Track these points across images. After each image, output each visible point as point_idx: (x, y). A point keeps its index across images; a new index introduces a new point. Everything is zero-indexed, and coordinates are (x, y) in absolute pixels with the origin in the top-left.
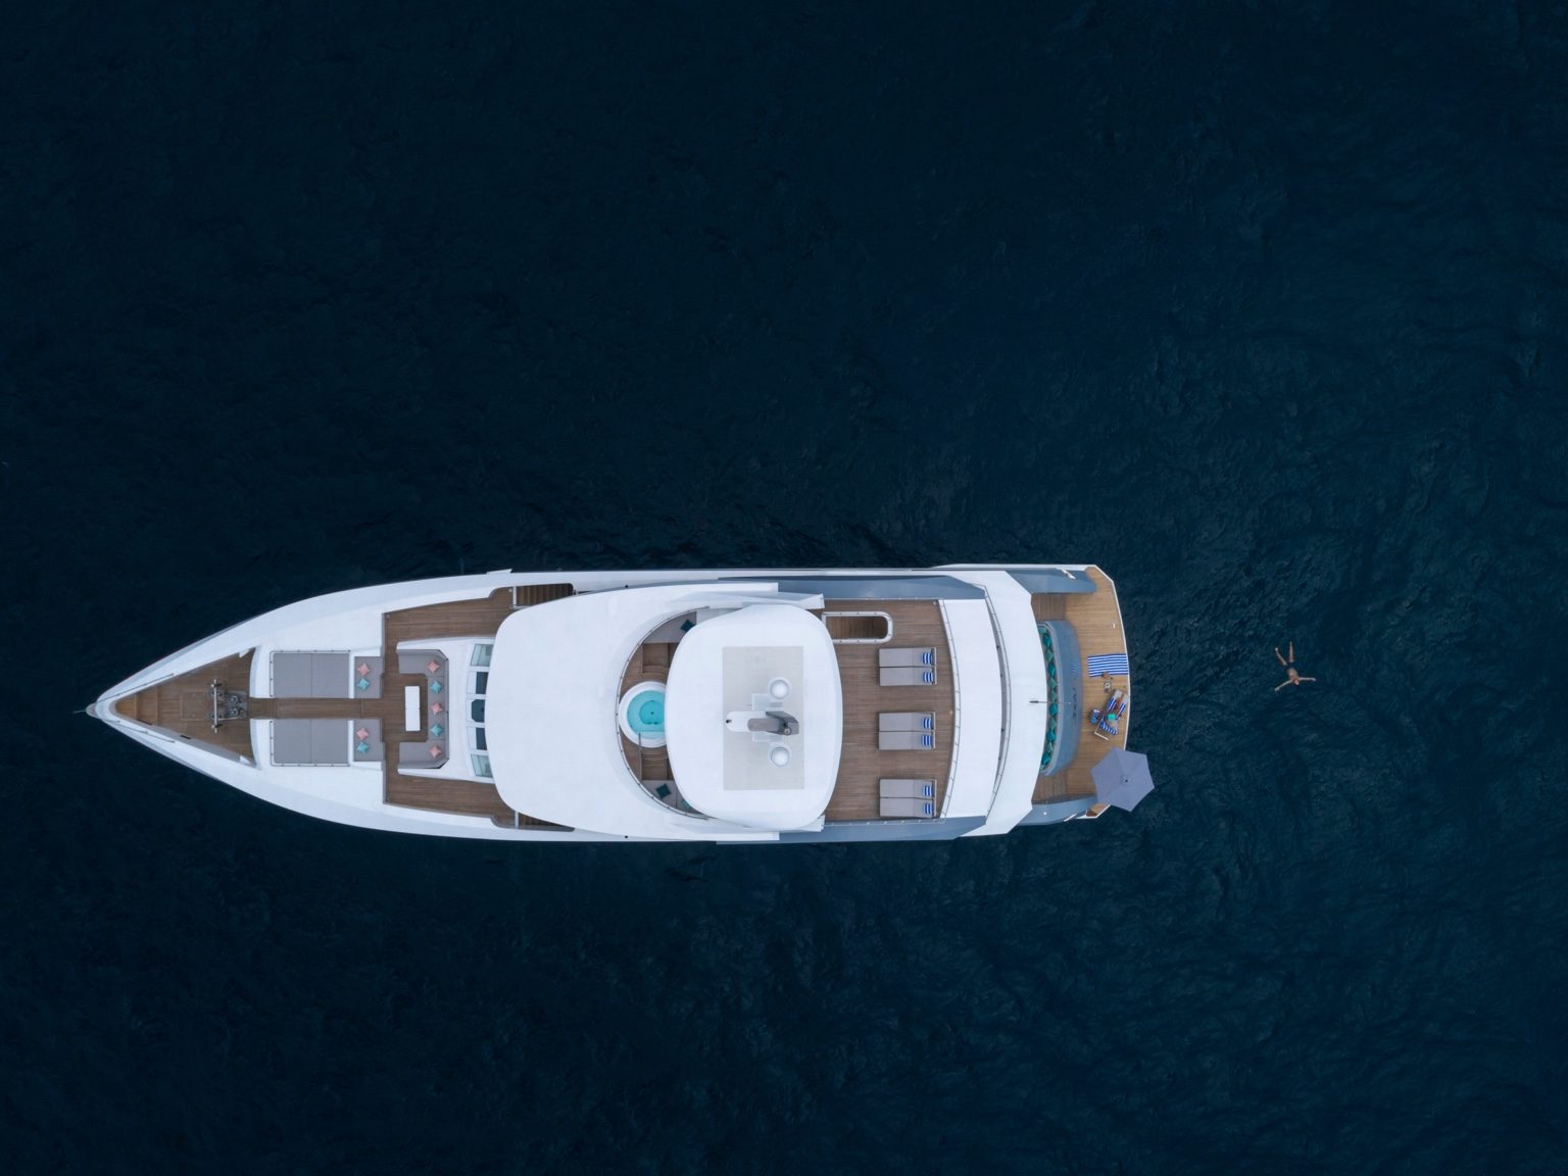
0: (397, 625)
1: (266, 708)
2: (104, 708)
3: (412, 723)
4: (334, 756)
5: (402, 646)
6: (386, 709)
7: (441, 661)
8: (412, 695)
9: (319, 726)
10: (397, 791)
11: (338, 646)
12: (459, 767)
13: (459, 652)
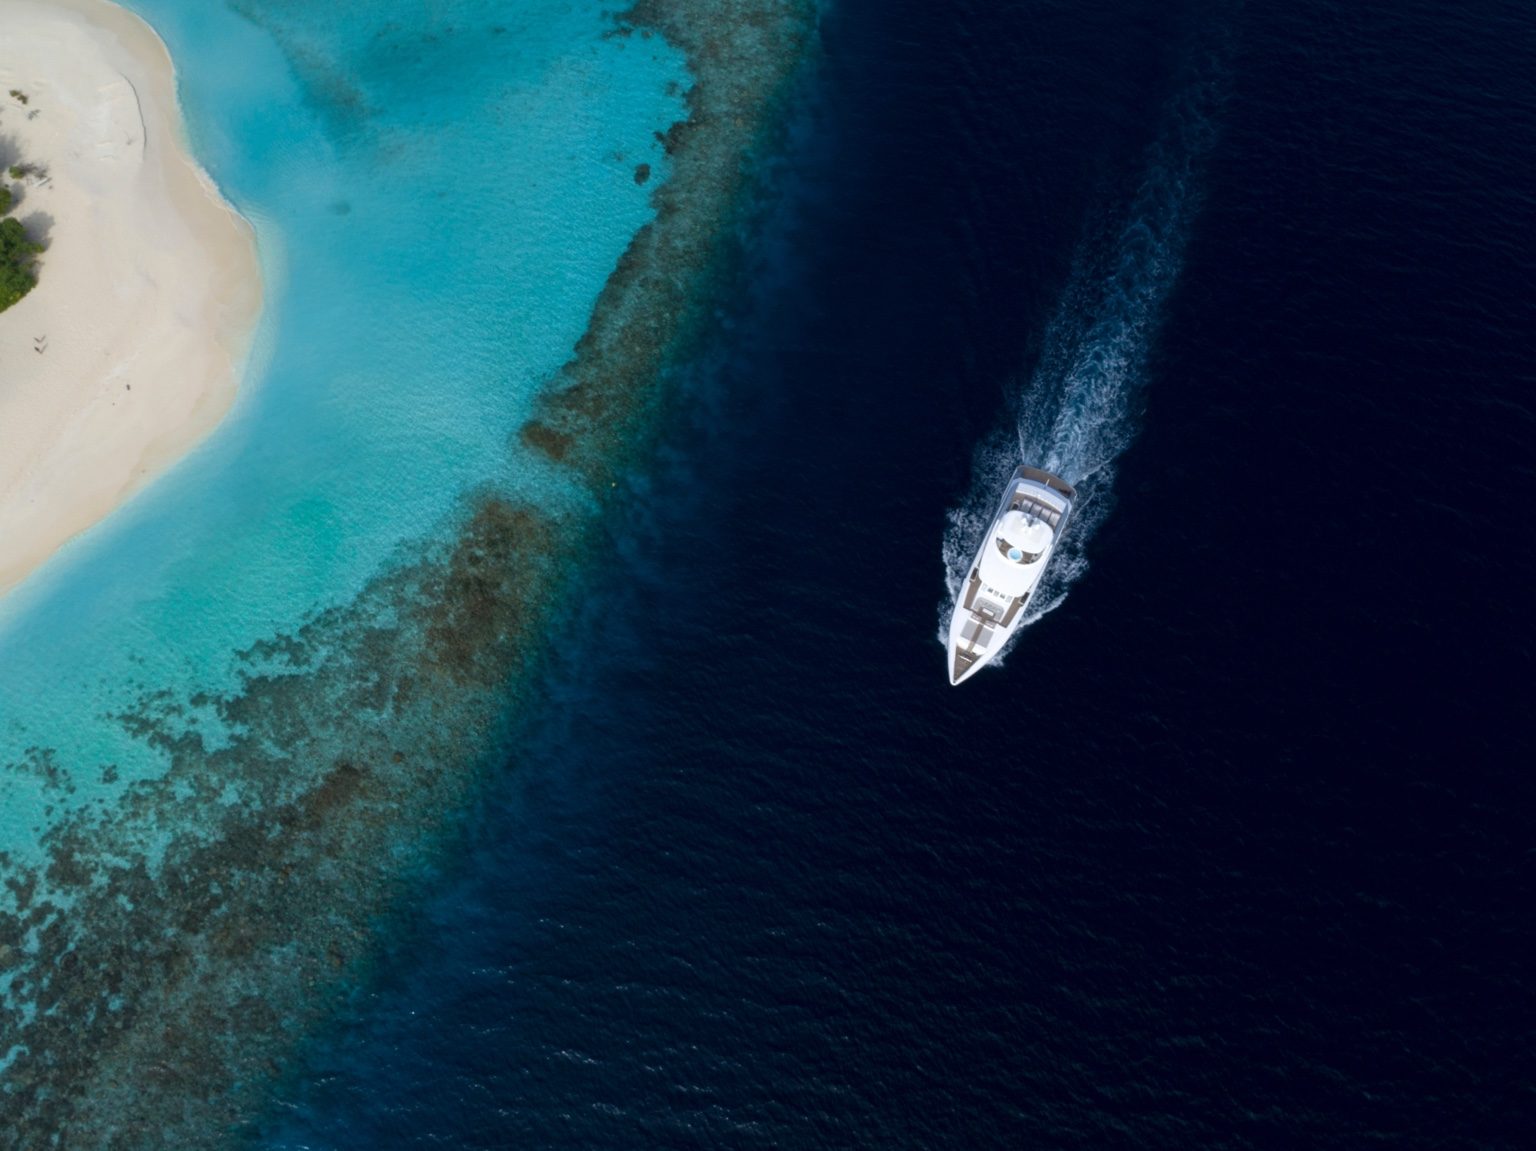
0: (967, 606)
1: (971, 647)
2: (954, 682)
3: (991, 614)
4: (990, 634)
5: (972, 607)
6: (985, 618)
7: (980, 600)
8: (985, 611)
9: (982, 634)
10: (1005, 624)
11: (966, 620)
12: (1006, 606)
13: (981, 593)
